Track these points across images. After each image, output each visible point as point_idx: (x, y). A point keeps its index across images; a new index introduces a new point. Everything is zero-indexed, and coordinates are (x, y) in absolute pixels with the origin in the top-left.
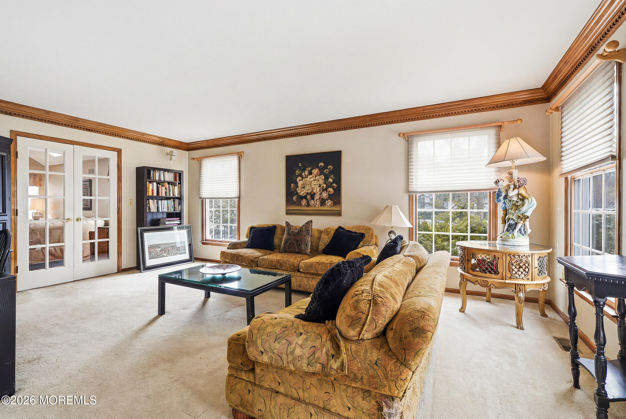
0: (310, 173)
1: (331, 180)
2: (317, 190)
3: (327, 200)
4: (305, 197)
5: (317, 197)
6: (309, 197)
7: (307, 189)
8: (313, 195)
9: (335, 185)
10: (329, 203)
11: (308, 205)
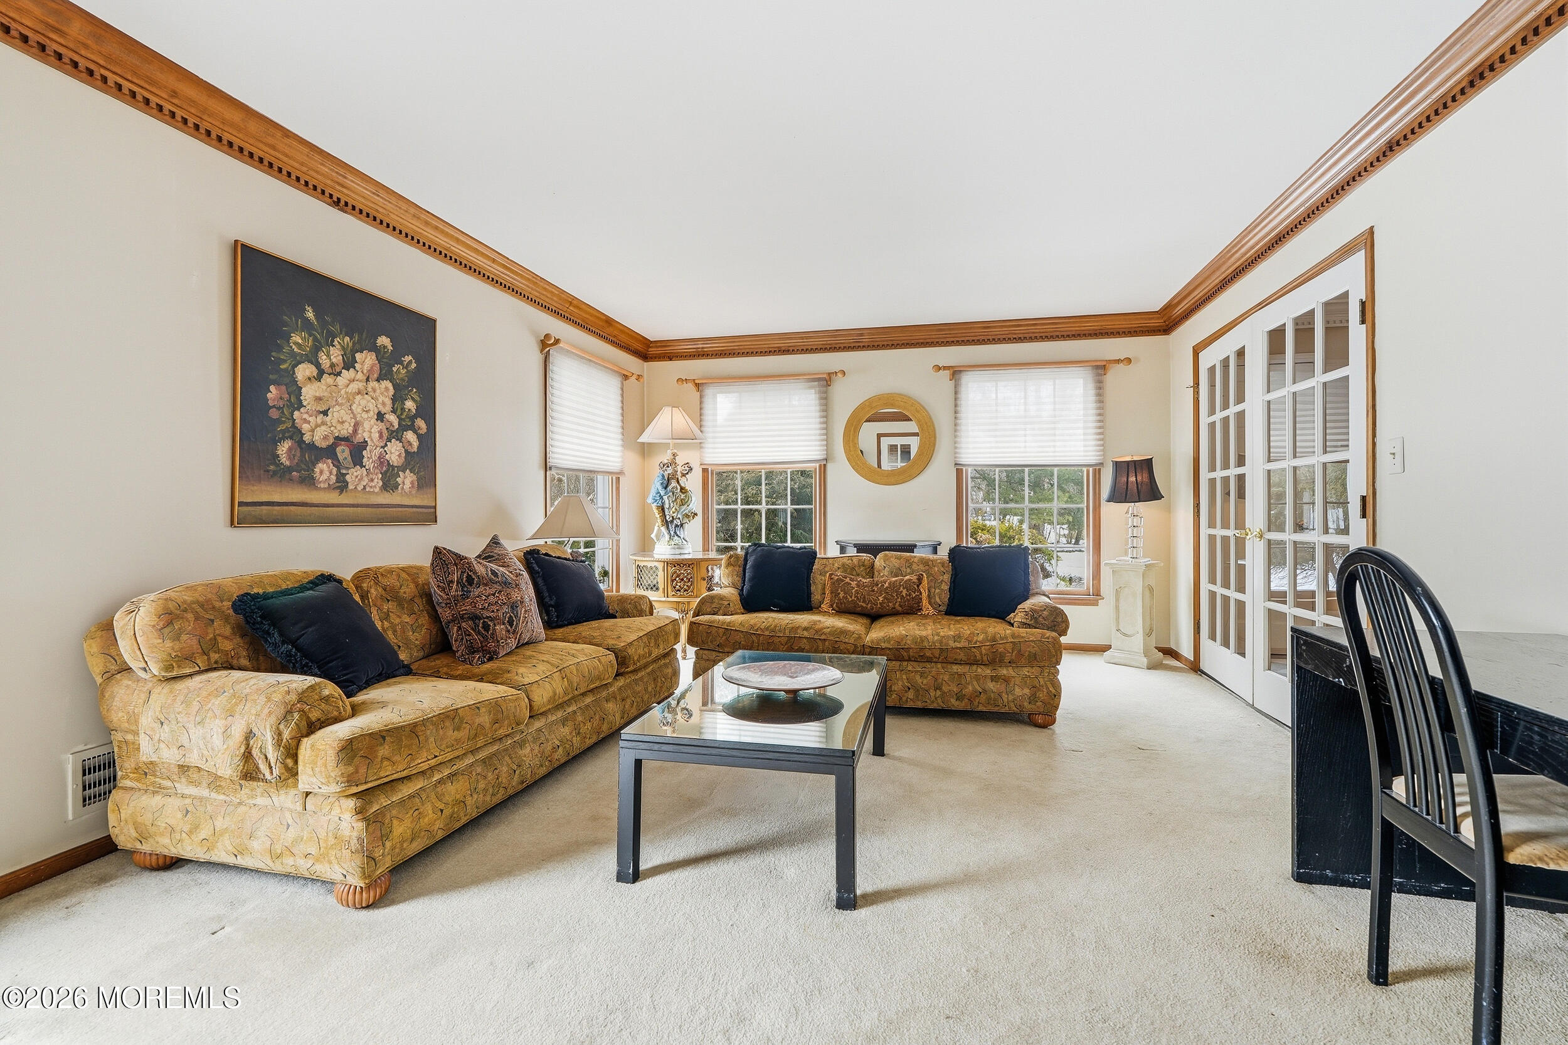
0: (349, 364)
1: (410, 405)
2: (370, 431)
3: (403, 469)
4: (329, 452)
5: (370, 457)
6: (343, 452)
7: (339, 422)
8: (358, 452)
9: (421, 423)
10: (407, 480)
11: (341, 485)
